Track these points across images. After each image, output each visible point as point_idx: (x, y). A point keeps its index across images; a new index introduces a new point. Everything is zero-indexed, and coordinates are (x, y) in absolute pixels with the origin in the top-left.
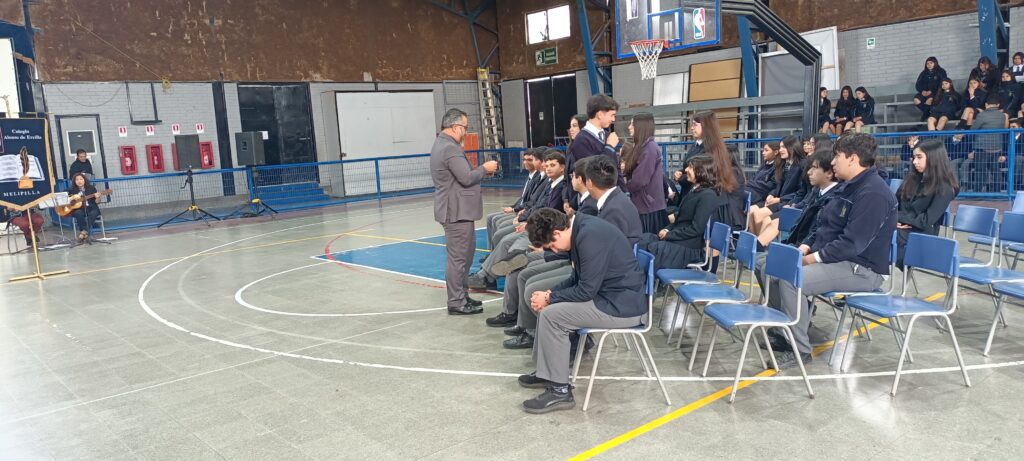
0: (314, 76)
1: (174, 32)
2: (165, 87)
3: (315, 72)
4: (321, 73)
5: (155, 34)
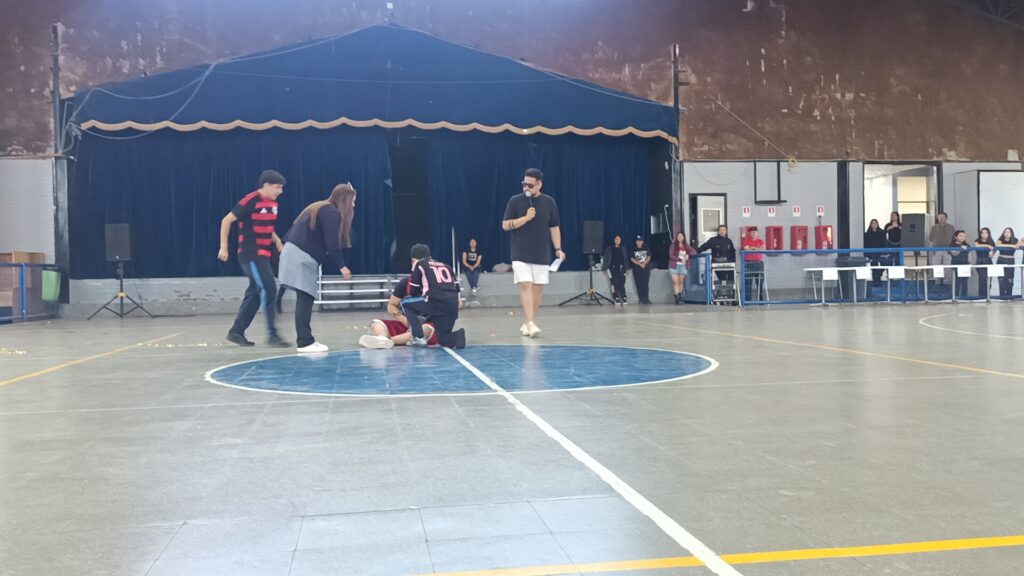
0: (949, 154)
1: (804, 108)
2: (790, 166)
3: (950, 150)
4: (956, 150)
5: (785, 111)
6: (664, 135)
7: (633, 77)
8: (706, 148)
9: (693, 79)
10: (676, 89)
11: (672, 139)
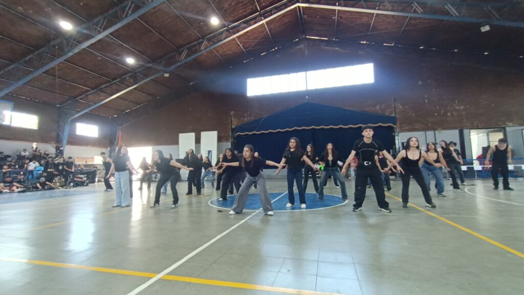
1: (443, 113)
2: (439, 132)
3: (508, 122)
5: (436, 114)
6: (392, 125)
7: (380, 108)
8: (407, 128)
9: (401, 107)
10: (395, 110)
11: (395, 126)
